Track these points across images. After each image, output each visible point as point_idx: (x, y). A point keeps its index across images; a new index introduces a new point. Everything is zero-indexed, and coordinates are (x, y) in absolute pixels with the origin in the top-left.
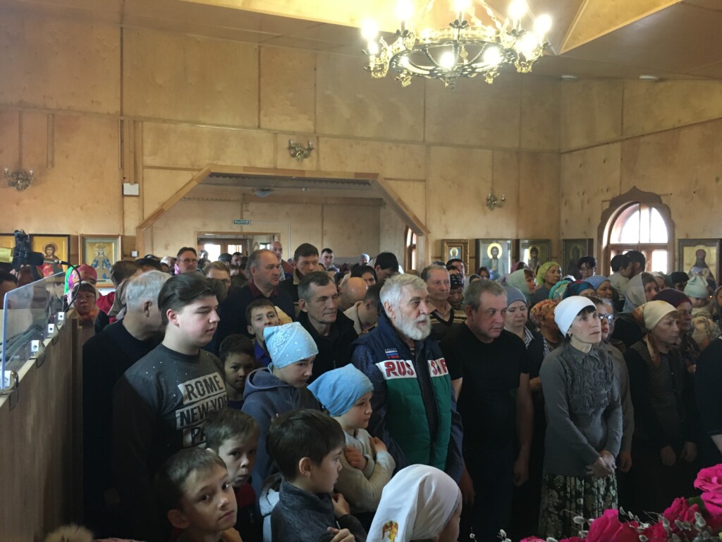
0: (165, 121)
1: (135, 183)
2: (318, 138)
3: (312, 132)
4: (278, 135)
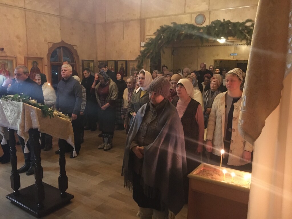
0: (152, 17)
1: (144, 41)
2: (210, 12)
3: (207, 10)
4: (192, 14)
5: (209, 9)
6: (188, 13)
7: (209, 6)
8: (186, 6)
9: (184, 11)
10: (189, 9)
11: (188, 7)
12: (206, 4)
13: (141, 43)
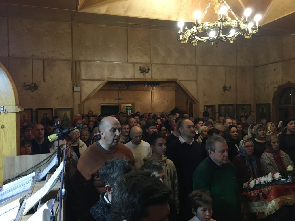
1: (78, 86)
2: (152, 65)
3: (149, 62)
4: (135, 64)
5: (150, 62)
6: (131, 63)
7: (150, 60)
8: (128, 55)
9: (127, 60)
10: (132, 59)
11: (130, 57)
12: (148, 57)
13: (75, 88)
